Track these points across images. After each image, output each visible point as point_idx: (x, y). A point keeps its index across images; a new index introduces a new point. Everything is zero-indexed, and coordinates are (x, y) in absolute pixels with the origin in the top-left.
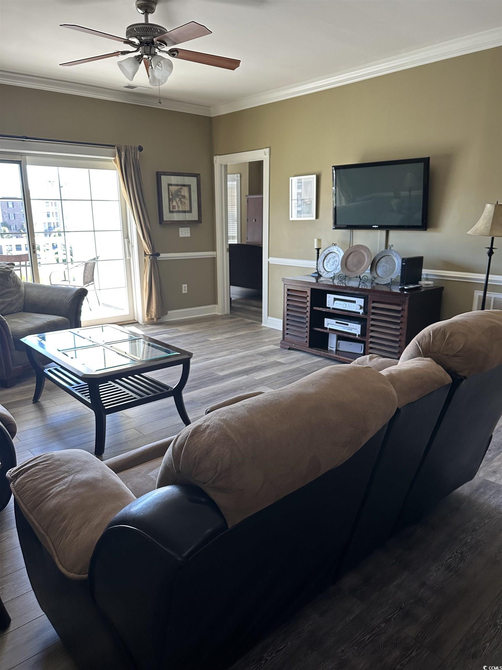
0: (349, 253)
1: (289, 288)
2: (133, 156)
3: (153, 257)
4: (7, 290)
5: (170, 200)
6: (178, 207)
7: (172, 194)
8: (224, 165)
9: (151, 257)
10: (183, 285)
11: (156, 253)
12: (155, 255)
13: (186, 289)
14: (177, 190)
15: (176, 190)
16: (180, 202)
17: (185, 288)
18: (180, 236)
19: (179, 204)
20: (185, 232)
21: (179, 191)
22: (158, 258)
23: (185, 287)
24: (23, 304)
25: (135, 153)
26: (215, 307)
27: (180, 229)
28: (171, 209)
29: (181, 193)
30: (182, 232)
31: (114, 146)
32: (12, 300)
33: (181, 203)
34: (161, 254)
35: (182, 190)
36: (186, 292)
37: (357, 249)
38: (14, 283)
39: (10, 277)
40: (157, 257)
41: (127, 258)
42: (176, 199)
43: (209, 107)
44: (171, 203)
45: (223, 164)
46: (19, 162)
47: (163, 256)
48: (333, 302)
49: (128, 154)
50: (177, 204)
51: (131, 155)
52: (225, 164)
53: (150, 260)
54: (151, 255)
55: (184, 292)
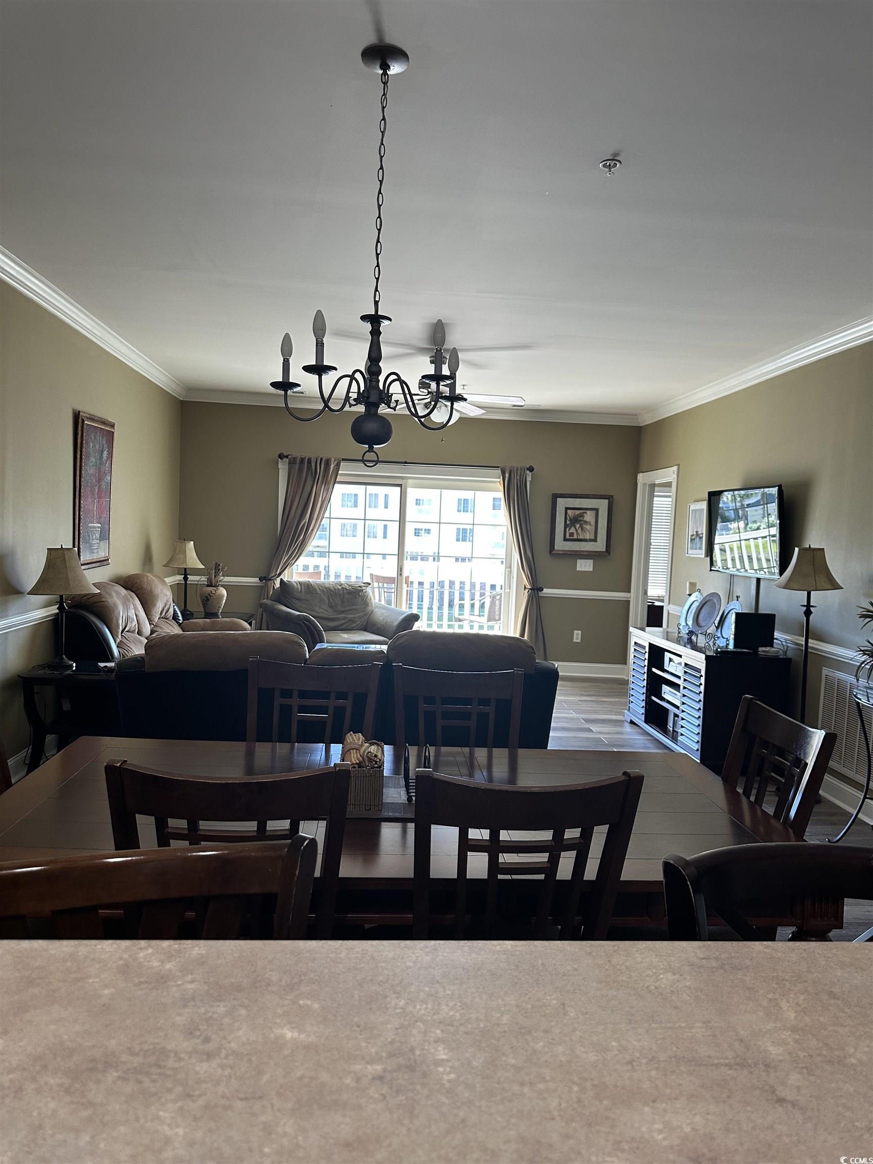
0: (704, 602)
1: (636, 642)
2: (519, 478)
3: (532, 591)
4: (355, 607)
5: (566, 526)
6: (578, 534)
7: (570, 519)
8: (649, 485)
9: (530, 591)
10: (576, 632)
11: (539, 587)
12: (535, 590)
13: (580, 637)
14: (578, 515)
15: (576, 514)
16: (580, 529)
17: (577, 636)
18: (578, 569)
19: (580, 531)
20: (585, 566)
21: (581, 515)
22: (541, 594)
23: (578, 634)
24: (365, 623)
25: (521, 475)
26: (624, 668)
27: (578, 560)
28: (568, 537)
29: (583, 518)
30: (581, 564)
31: (498, 467)
32: (354, 618)
33: (582, 529)
34: (544, 589)
35: (585, 514)
36: (579, 641)
37: (711, 598)
38: (362, 601)
39: (359, 595)
40: (539, 592)
41: (507, 591)
42: (576, 524)
43: (636, 415)
44: (567, 529)
45: (648, 483)
46: (400, 485)
47: (547, 591)
48: (668, 663)
49: (512, 475)
50: (577, 530)
51: (516, 477)
52: (650, 483)
53: (528, 595)
54: (530, 589)
55: (575, 640)
